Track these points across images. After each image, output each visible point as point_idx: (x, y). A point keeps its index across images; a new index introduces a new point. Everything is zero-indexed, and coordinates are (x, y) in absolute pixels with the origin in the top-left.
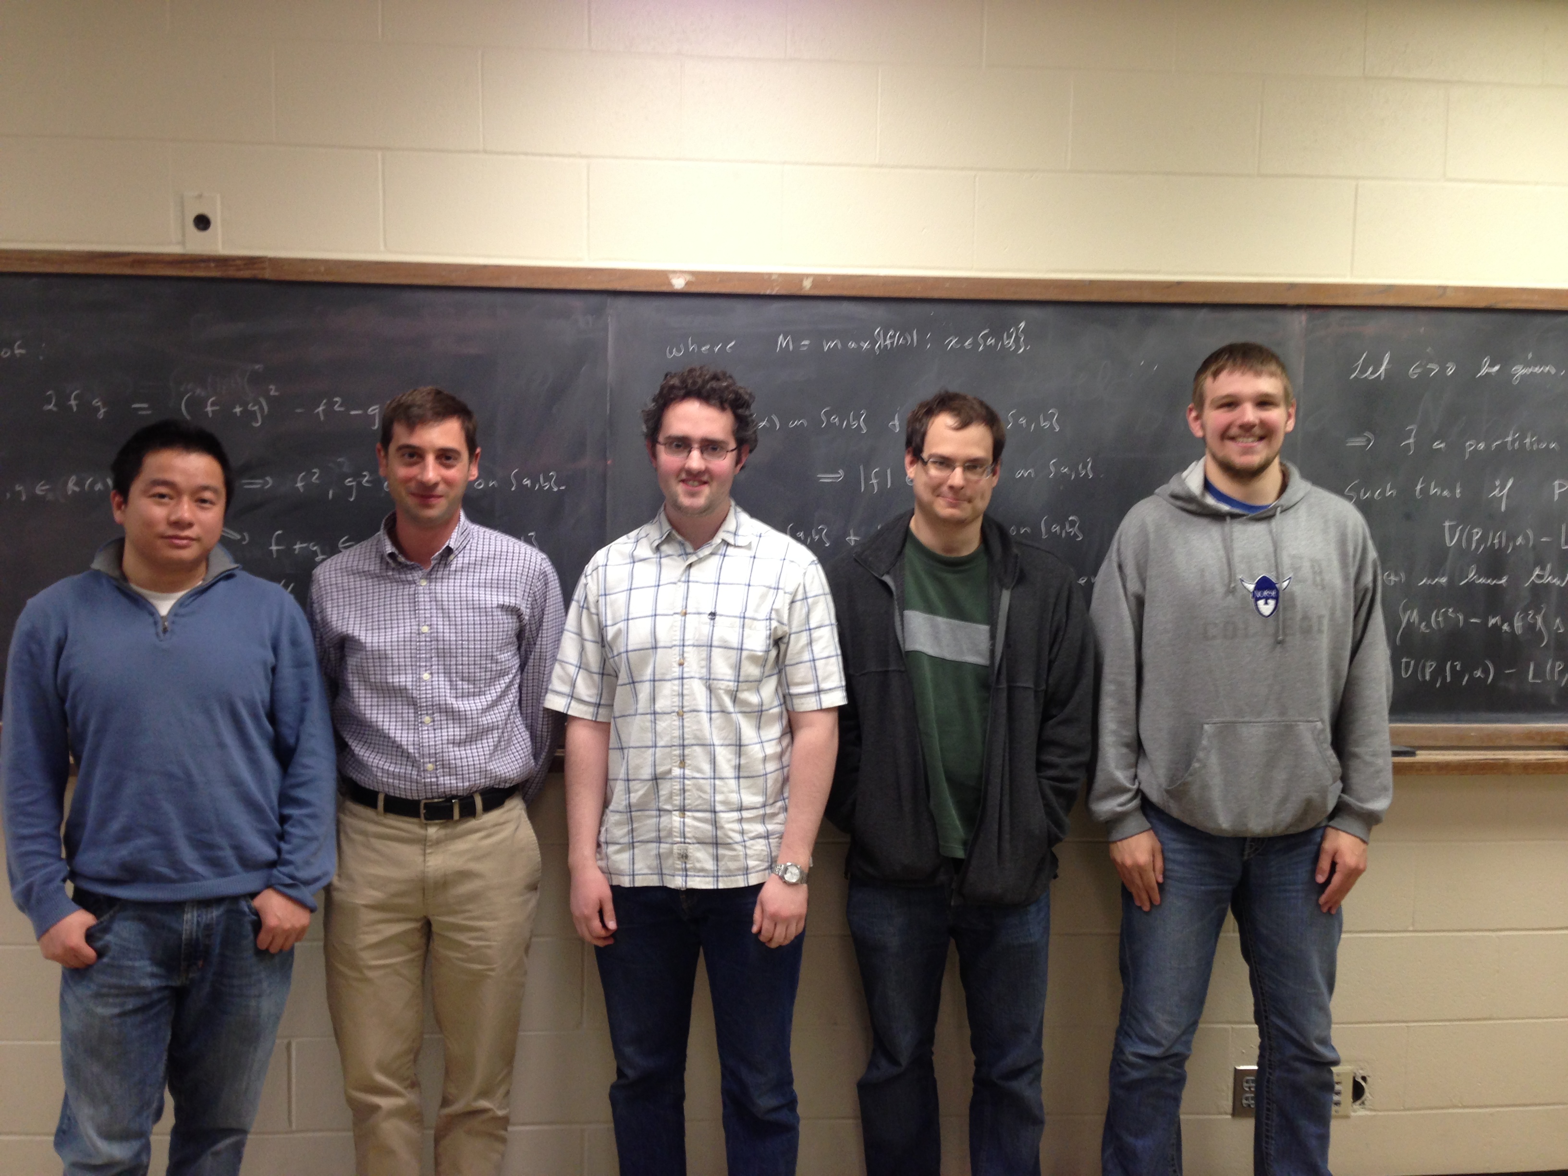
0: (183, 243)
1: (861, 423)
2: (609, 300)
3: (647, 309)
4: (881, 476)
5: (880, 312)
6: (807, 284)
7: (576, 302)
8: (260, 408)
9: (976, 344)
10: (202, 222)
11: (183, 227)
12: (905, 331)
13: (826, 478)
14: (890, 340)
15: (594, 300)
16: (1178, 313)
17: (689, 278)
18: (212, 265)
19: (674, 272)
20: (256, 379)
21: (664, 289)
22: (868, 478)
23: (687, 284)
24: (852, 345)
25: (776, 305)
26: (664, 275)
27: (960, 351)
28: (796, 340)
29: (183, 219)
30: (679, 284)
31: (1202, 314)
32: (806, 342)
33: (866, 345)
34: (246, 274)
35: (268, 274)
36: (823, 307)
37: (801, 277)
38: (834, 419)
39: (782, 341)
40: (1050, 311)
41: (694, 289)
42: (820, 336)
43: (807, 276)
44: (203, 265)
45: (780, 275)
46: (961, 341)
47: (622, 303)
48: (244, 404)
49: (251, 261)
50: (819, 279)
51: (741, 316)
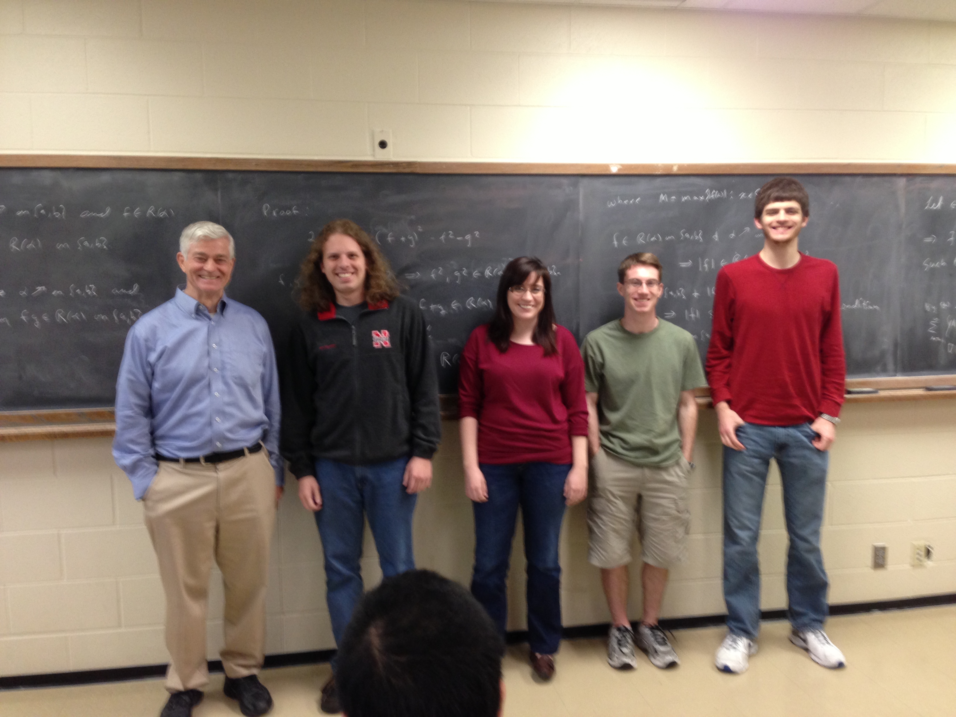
0: (374, 156)
1: (699, 237)
2: (581, 179)
3: (598, 183)
4: (709, 263)
5: (709, 182)
6: (675, 169)
7: (565, 181)
8: (414, 237)
10: (383, 145)
11: (374, 147)
12: (720, 190)
13: (684, 265)
14: (713, 195)
15: (573, 179)
16: (848, 179)
17: (620, 167)
18: (392, 166)
19: (612, 164)
20: (412, 223)
21: (608, 173)
22: (703, 264)
23: (619, 170)
24: (695, 198)
25: (659, 180)
26: (607, 166)
27: (746, 200)
28: (669, 196)
29: (373, 143)
30: (614, 170)
31: (859, 179)
32: (674, 197)
33: (702, 198)
34: (408, 171)
35: (419, 170)
36: (682, 180)
37: (672, 166)
38: (687, 235)
39: (662, 197)
41: (622, 172)
42: (680, 194)
43: (675, 165)
44: (387, 166)
45: (663, 165)
46: (747, 195)
47: (585, 181)
48: (406, 237)
49: (410, 164)
50: (681, 167)
51: (643, 186)
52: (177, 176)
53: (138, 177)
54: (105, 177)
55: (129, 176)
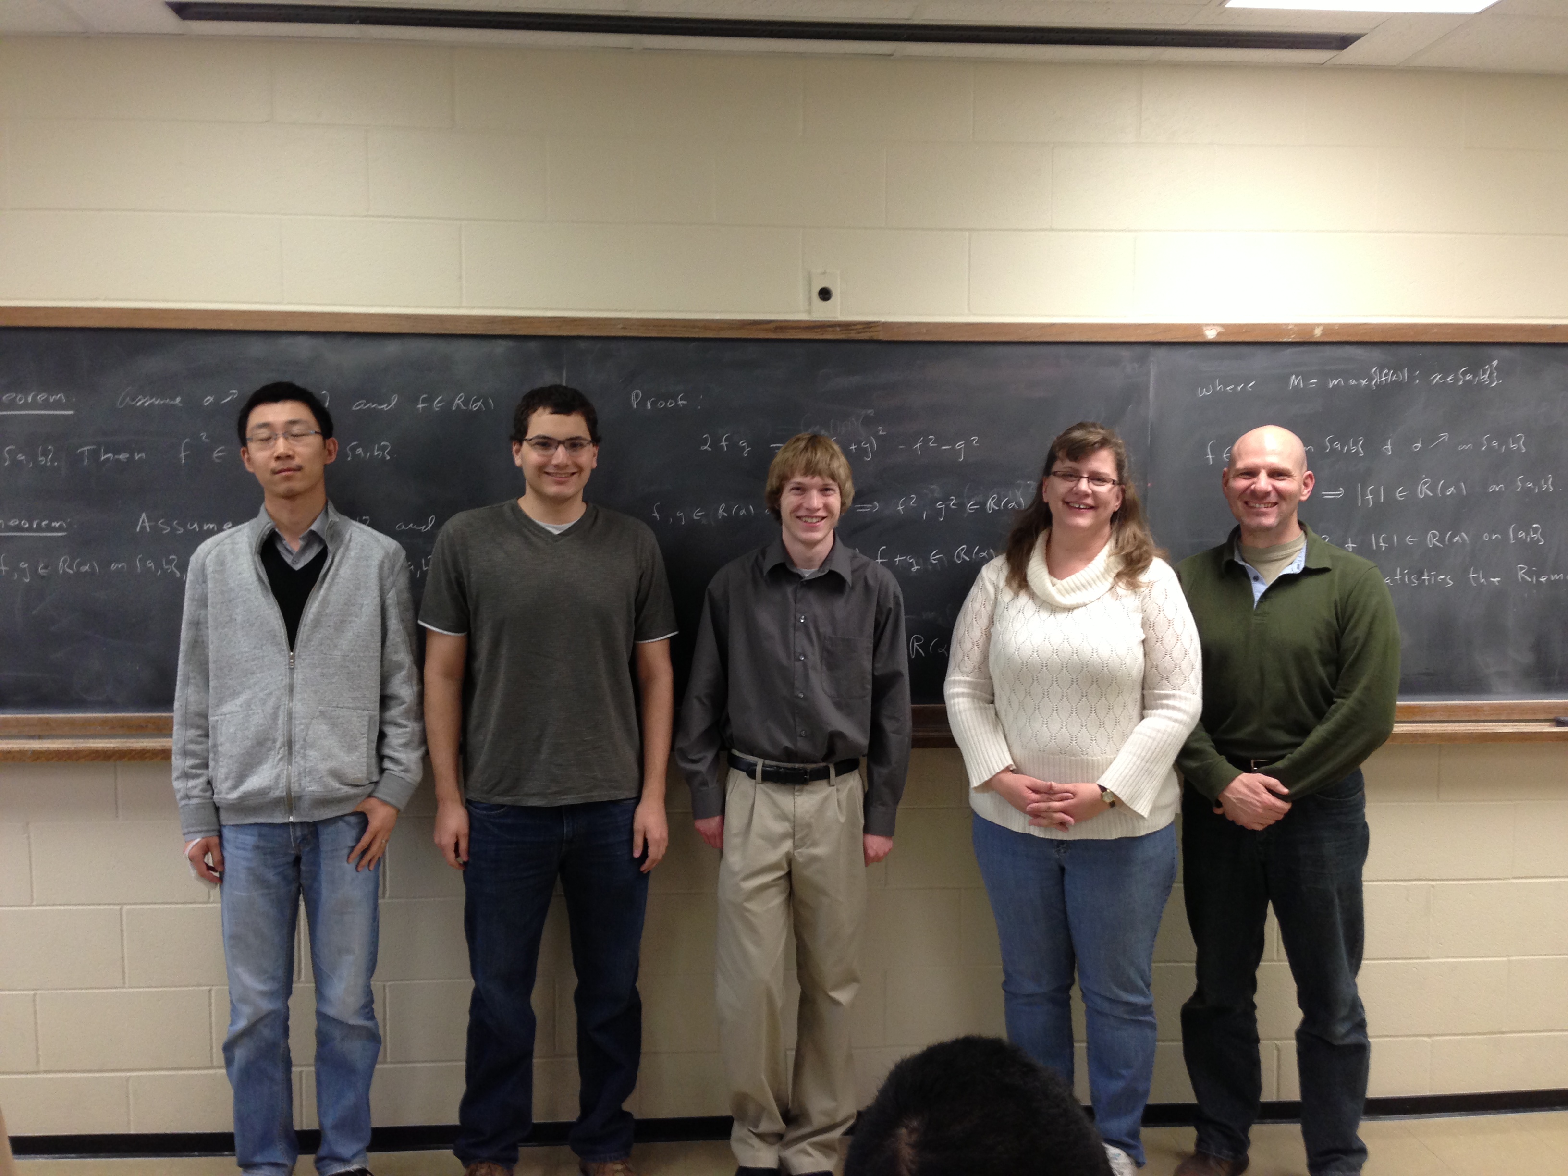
0: (810, 312)
1: (1358, 448)
2: (1152, 350)
3: (1182, 356)
4: (1375, 493)
5: (1376, 354)
6: (1318, 332)
7: (1124, 352)
8: (869, 445)
9: (1456, 380)
11: (810, 299)
12: (1397, 369)
13: (1329, 495)
14: (1386, 377)
15: (1139, 350)
17: (1220, 329)
18: (838, 329)
19: (1208, 325)
20: (867, 422)
21: (1200, 339)
22: (1364, 495)
23: (1219, 334)
24: (1353, 382)
25: (1289, 351)
26: (1198, 328)
27: (1443, 386)
28: (1306, 379)
29: (810, 292)
30: (1211, 334)
32: (1314, 381)
33: (1364, 382)
34: (864, 336)
35: (882, 336)
36: (1328, 351)
37: (1313, 326)
38: (1337, 445)
39: (1294, 381)
40: (1518, 350)
41: (1223, 339)
42: (1326, 375)
43: (1318, 325)
44: (830, 329)
45: (1296, 325)
46: (1444, 377)
47: (1162, 352)
48: (858, 443)
49: (868, 325)
50: (1328, 329)
51: (1261, 360)
52: (500, 347)
53: (442, 347)
54: (392, 348)
55: (427, 345)
